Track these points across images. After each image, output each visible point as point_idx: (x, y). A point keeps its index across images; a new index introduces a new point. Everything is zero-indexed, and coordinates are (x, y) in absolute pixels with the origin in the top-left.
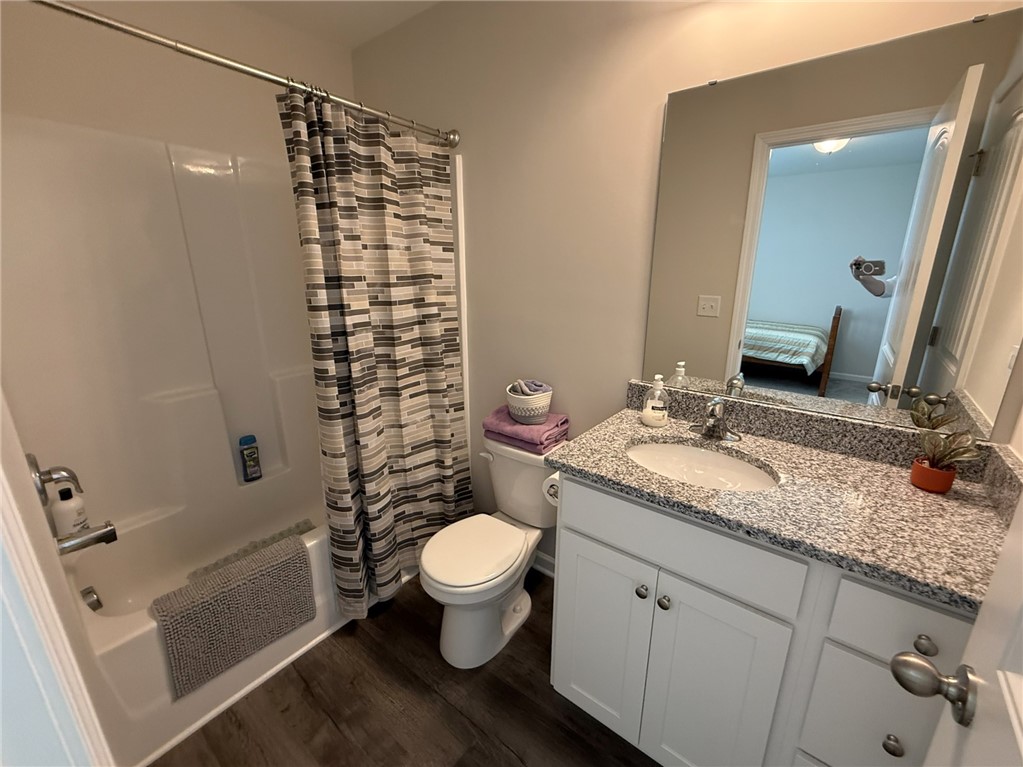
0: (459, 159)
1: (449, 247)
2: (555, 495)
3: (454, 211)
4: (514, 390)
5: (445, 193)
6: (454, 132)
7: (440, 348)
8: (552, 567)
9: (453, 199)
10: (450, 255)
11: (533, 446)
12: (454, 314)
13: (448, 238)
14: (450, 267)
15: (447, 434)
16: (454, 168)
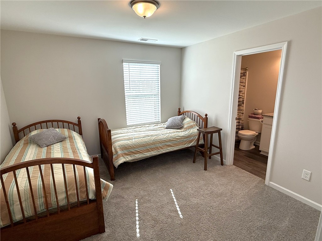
0: (248, 72)
1: (244, 86)
2: (262, 122)
3: (246, 80)
4: (255, 109)
5: (245, 78)
6: (247, 68)
7: (241, 103)
8: (259, 144)
9: (246, 78)
10: (244, 88)
11: (258, 118)
12: (244, 97)
13: (244, 85)
14: (244, 90)
15: (241, 117)
16: (246, 74)
